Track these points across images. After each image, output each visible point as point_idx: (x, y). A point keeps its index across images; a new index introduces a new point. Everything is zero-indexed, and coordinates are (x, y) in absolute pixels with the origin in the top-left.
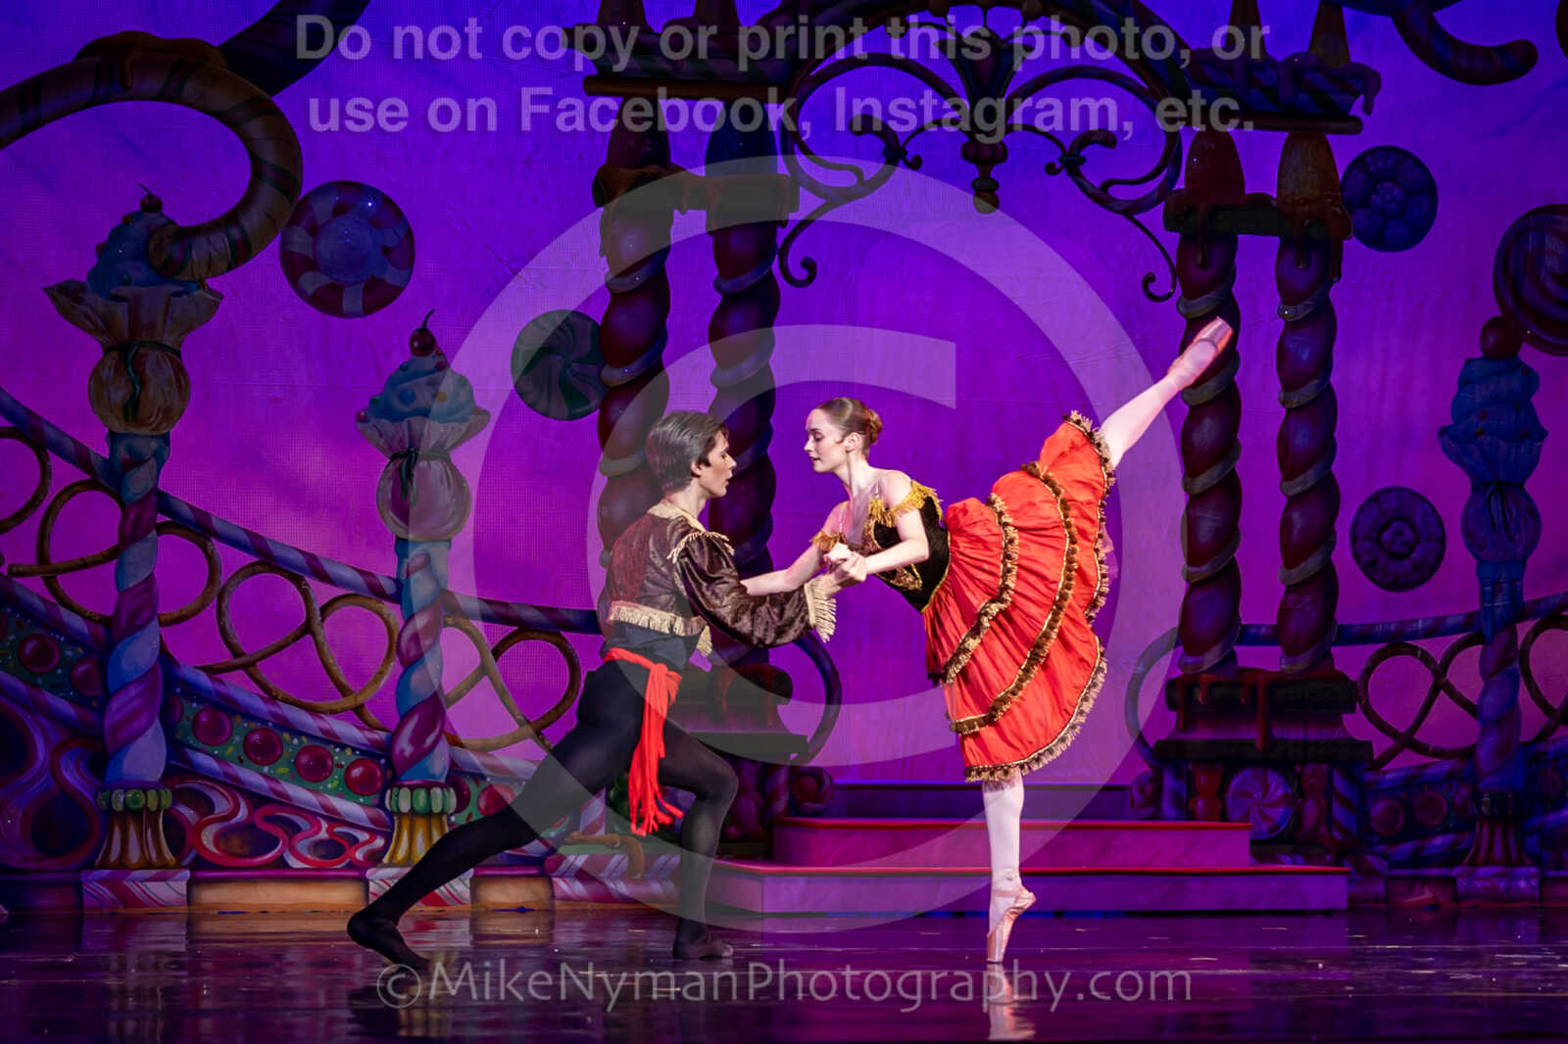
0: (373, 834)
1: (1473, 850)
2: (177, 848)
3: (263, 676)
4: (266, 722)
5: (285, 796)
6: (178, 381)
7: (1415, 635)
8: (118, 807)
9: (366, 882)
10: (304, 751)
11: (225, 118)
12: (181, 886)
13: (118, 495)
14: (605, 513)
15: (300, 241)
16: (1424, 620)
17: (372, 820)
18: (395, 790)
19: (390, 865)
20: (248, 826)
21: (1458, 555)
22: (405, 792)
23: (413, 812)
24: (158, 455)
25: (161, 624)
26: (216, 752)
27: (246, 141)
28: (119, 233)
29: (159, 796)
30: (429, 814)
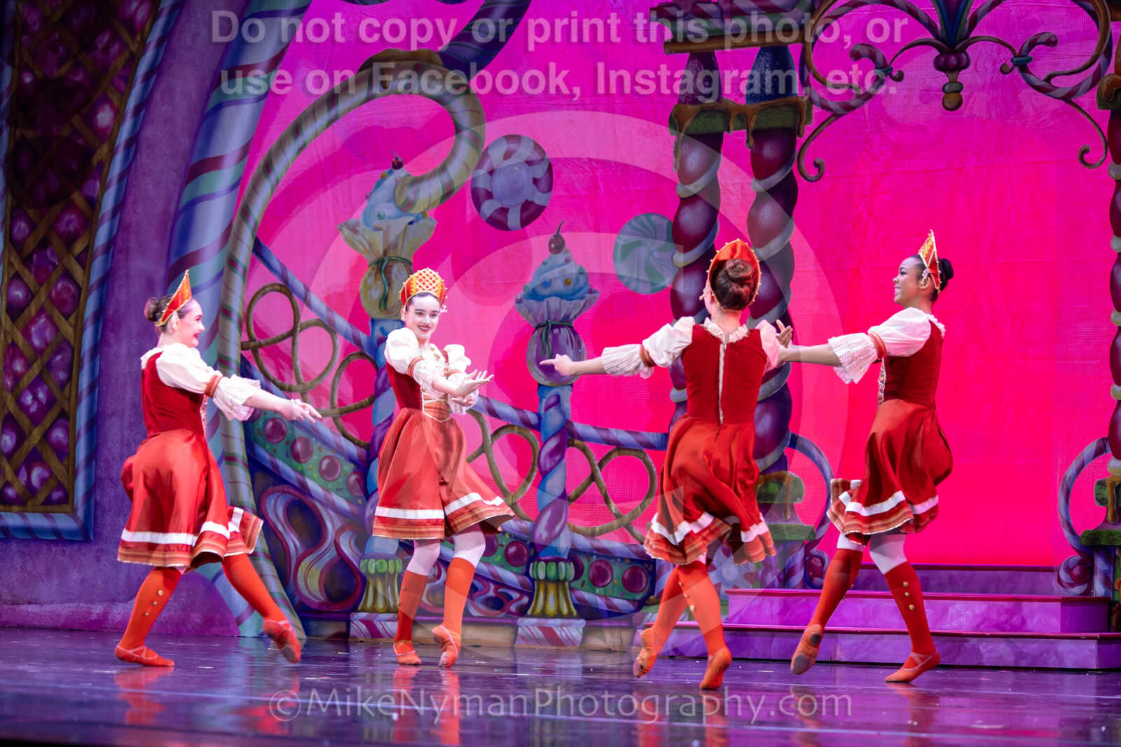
0: (522, 593)
9: (516, 627)
11: (440, 100)
13: (375, 362)
17: (522, 584)
18: (536, 563)
19: (532, 616)
22: (542, 565)
23: (547, 579)
27: (452, 114)
28: (379, 185)
29: (395, 564)
30: (558, 582)
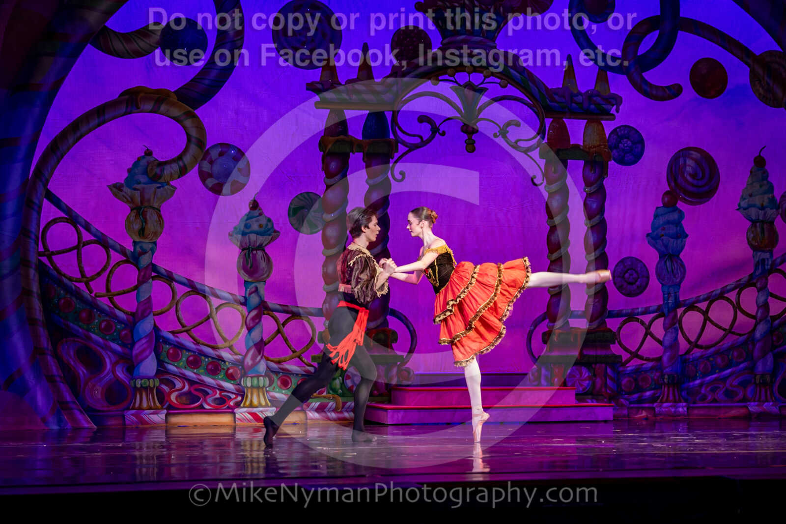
0: (237, 395)
1: (662, 396)
2: (162, 401)
3: (194, 335)
4: (196, 352)
5: (203, 381)
6: (160, 221)
7: (638, 314)
8: (139, 386)
9: (234, 414)
10: (210, 363)
11: (176, 119)
12: (163, 416)
13: (137, 265)
14: (325, 270)
15: (206, 167)
16: (642, 308)
17: (236, 390)
18: (245, 378)
19: (244, 407)
20: (188, 393)
21: (654, 282)
22: (249, 379)
23: (252, 387)
24: (152, 250)
25: (154, 315)
26: (176, 364)
27: (184, 127)
28: (136, 164)
29: (154, 381)
30: (258, 388)
